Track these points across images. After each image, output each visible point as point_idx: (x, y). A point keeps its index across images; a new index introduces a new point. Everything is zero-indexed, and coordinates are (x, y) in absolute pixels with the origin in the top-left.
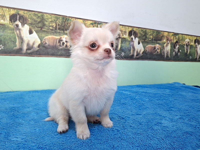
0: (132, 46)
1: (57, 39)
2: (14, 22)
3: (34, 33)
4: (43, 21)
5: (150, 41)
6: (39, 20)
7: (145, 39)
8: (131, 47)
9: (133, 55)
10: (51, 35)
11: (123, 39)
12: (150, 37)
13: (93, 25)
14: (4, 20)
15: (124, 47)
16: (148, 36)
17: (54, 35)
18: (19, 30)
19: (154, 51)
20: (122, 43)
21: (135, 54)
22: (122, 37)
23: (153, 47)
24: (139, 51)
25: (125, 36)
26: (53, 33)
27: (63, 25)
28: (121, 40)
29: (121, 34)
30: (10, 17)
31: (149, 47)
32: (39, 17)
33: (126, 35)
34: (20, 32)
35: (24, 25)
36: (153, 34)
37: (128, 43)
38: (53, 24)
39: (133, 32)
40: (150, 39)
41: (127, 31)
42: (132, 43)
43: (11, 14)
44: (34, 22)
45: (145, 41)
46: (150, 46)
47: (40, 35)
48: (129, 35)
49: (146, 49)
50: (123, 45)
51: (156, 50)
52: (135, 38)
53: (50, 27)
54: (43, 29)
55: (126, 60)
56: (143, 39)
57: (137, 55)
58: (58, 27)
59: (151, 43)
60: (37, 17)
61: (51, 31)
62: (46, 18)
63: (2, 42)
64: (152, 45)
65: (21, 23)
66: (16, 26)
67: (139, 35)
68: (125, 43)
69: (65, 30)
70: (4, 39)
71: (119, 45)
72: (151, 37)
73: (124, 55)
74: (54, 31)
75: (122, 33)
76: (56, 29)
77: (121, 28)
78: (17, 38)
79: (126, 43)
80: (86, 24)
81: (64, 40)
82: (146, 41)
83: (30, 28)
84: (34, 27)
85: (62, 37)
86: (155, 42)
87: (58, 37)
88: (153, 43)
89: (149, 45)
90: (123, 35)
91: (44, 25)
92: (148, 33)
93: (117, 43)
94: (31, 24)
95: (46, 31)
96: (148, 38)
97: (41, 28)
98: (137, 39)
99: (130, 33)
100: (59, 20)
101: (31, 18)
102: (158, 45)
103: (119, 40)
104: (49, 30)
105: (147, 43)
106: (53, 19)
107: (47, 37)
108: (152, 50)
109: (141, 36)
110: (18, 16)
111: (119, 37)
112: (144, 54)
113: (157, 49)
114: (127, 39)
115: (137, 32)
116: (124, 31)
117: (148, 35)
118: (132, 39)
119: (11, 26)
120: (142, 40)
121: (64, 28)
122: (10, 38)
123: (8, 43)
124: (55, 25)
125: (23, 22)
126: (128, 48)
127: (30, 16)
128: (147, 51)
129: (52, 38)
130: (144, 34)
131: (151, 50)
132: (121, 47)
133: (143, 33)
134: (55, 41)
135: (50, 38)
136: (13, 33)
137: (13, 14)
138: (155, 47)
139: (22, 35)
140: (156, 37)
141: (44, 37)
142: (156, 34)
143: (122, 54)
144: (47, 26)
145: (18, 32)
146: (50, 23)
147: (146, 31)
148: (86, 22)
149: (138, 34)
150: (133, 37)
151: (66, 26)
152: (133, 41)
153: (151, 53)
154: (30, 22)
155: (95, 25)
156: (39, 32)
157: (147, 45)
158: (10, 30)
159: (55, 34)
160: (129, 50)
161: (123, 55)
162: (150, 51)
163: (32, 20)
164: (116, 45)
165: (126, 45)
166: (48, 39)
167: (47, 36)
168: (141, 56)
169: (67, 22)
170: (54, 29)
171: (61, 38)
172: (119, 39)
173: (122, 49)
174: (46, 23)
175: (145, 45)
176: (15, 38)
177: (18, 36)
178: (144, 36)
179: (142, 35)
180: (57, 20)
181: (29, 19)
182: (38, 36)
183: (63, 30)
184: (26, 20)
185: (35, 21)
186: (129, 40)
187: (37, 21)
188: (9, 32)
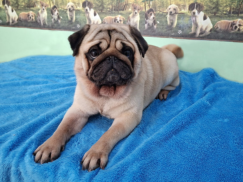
0: (194, 22)
1: (113, 19)
2: (85, 7)
3: (97, 14)
4: (103, 4)
5: (225, 14)
6: (100, 4)
7: (215, 13)
8: (193, 24)
9: (195, 34)
10: (108, 16)
11: (181, 14)
12: (225, 9)
13: (144, 2)
14: (80, 7)
15: (182, 24)
16: (221, 8)
17: (110, 16)
18: (88, 13)
19: (231, 28)
20: (179, 19)
21: (198, 32)
22: (180, 12)
23: (230, 23)
24: (204, 28)
25: (183, 11)
26: (110, 13)
27: (117, 6)
28: (178, 16)
29: (178, 9)
30: (83, 4)
31: (222, 22)
32: (100, 1)
33: (185, 9)
34: (88, 15)
35: (91, 9)
36: (232, 4)
37: (187, 19)
38: (110, 6)
39: (196, 5)
40: (225, 12)
41: (186, 5)
42: (194, 18)
43: (83, 2)
44: (96, 6)
45: (215, 15)
46: (224, 22)
47: (101, 16)
48: (189, 9)
49: (217, 25)
50: (180, 21)
51: (236, 27)
52: (199, 12)
53: (108, 9)
54: (103, 11)
55: (184, 39)
56: (212, 13)
57: (201, 33)
58: (113, 8)
59: (226, 17)
60: (99, 1)
61: (108, 12)
62: (105, 1)
63: (79, 23)
64: (229, 20)
65: (89, 8)
66: (86, 11)
67: (205, 8)
68: (183, 19)
69: (119, 10)
70: (80, 20)
71: (175, 21)
72: (228, 9)
73: (181, 33)
74: (111, 12)
75: (180, 7)
76: (112, 10)
77: (178, 2)
78: (87, 19)
79: (185, 18)
80: (138, 2)
81: (118, 19)
82: (217, 15)
83: (94, 12)
84: (97, 10)
85: (117, 16)
86: (234, 15)
87: (114, 17)
88: (231, 18)
89: (222, 21)
90: (181, 10)
91: (103, 8)
92: (222, 4)
93: (173, 19)
94: (95, 8)
95: (105, 13)
96: (220, 11)
97: (102, 10)
98: (202, 14)
99: (191, 7)
100: (114, 2)
101: (95, 3)
102: (239, 20)
103: (175, 16)
104: (107, 12)
105: (220, 18)
106: (110, 1)
107: (105, 18)
108: (228, 27)
109: (208, 8)
110: (87, 3)
111: (175, 12)
112: (212, 32)
113: (237, 25)
114: (186, 15)
115: (202, 4)
116: (182, 5)
117: (221, 6)
118: (194, 13)
119: (83, 11)
120: (210, 14)
121: (118, 9)
122: (83, 20)
123: (82, 23)
124: (112, 7)
125: (90, 7)
126: (187, 24)
127: (94, 2)
128: (218, 28)
129: (109, 18)
130: (213, 6)
131: (226, 27)
132: (178, 24)
133: (212, 4)
134: (112, 21)
135: (108, 18)
136: (85, 15)
137: (84, 2)
138: (235, 23)
139: (90, 17)
140: (237, 9)
141: (104, 18)
142: (237, 5)
143: (178, 32)
144: (106, 8)
145: (87, 15)
146: (108, 6)
147: (217, 1)
148: (138, 1)
149: (203, 6)
150: (195, 11)
151: (120, 6)
152: (195, 17)
153: (226, 32)
154: (94, 7)
155: (146, 2)
156: (100, 14)
157: (219, 21)
158: (83, 14)
159: (111, 14)
160: (189, 27)
161: (179, 34)
162: (223, 28)
163: (96, 4)
164: (172, 22)
165: (185, 22)
166: (106, 19)
167: (106, 16)
168: (208, 34)
169: (120, 2)
170: (111, 10)
171: (116, 18)
172: (175, 14)
173: (179, 26)
174: (105, 6)
175: (216, 20)
176: (86, 19)
177: (87, 18)
178: (214, 8)
179: (210, 7)
180: (112, 3)
181: (94, 4)
182: (100, 17)
183: (118, 10)
184: (92, 5)
185: (98, 5)
186: (189, 15)
187: (99, 5)
188: (83, 15)
